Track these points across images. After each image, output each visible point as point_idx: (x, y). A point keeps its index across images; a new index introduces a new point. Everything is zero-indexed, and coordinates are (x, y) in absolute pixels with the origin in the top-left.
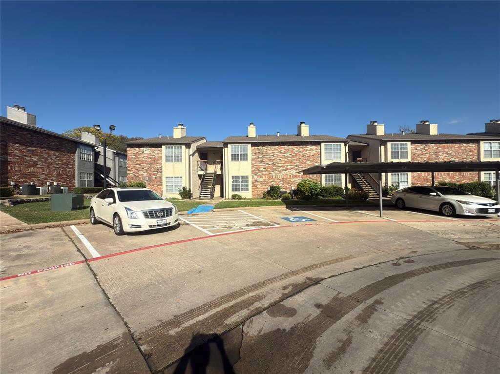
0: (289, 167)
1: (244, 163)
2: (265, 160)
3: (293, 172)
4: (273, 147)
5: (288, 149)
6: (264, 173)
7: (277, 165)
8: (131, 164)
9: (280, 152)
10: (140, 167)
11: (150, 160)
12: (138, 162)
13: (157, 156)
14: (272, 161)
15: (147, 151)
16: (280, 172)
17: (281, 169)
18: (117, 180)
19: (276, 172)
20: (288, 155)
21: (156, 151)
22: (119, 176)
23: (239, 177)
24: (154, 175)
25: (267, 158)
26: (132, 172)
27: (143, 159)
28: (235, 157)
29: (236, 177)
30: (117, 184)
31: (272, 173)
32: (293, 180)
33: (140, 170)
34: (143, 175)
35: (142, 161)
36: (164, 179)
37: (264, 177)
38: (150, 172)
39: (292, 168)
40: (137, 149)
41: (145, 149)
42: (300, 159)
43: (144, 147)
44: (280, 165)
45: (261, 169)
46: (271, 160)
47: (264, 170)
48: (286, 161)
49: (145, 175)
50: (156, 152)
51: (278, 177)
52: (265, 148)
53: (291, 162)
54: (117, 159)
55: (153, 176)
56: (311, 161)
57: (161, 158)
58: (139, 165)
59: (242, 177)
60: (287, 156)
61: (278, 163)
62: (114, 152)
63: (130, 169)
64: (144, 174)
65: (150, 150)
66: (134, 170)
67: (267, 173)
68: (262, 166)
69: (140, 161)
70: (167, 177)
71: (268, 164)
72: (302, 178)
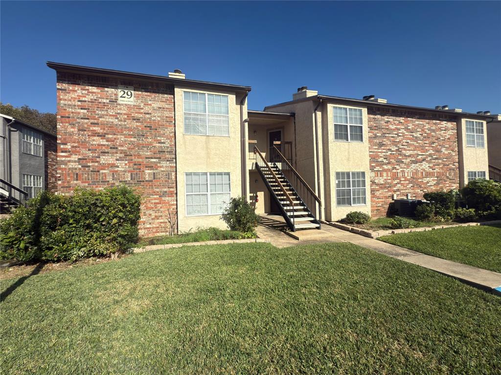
0: (420, 157)
1: (355, 144)
2: (386, 141)
3: (425, 166)
4: (398, 119)
5: (418, 125)
6: (385, 167)
7: (404, 152)
8: (71, 134)
9: (407, 129)
10: (104, 142)
11: (135, 124)
12: (96, 129)
13: (157, 117)
14: (396, 146)
15: (127, 98)
16: (408, 166)
17: (408, 160)
18: (16, 183)
19: (403, 165)
20: (418, 135)
21: (154, 102)
22: (22, 175)
23: (348, 174)
24: (151, 167)
25: (388, 138)
26: (75, 157)
27: (116, 121)
28: (342, 133)
29: (343, 173)
30: (17, 193)
31: (397, 167)
32: (425, 180)
33: (104, 153)
34: (113, 166)
35: (111, 126)
36: (181, 179)
37: (385, 174)
38: (136, 160)
39: (424, 160)
40: (94, 89)
41: (120, 93)
42: (434, 143)
43: (115, 86)
44: (408, 153)
45: (380, 160)
46: (395, 143)
47: (385, 161)
48: (416, 147)
49: (122, 166)
50: (156, 105)
51: (406, 175)
52: (386, 118)
53: (422, 148)
54: (16, 136)
55: (147, 171)
56: (447, 149)
57: (172, 121)
58: (103, 136)
59: (353, 174)
60: (416, 137)
61: (405, 150)
62: (8, 121)
63: (69, 146)
64: (118, 163)
65: (137, 97)
66: (83, 151)
67: (390, 167)
68: (382, 154)
69: (103, 125)
70: (187, 174)
71: (390, 150)
72: (438, 177)
